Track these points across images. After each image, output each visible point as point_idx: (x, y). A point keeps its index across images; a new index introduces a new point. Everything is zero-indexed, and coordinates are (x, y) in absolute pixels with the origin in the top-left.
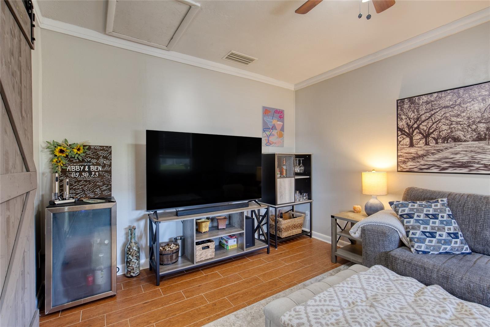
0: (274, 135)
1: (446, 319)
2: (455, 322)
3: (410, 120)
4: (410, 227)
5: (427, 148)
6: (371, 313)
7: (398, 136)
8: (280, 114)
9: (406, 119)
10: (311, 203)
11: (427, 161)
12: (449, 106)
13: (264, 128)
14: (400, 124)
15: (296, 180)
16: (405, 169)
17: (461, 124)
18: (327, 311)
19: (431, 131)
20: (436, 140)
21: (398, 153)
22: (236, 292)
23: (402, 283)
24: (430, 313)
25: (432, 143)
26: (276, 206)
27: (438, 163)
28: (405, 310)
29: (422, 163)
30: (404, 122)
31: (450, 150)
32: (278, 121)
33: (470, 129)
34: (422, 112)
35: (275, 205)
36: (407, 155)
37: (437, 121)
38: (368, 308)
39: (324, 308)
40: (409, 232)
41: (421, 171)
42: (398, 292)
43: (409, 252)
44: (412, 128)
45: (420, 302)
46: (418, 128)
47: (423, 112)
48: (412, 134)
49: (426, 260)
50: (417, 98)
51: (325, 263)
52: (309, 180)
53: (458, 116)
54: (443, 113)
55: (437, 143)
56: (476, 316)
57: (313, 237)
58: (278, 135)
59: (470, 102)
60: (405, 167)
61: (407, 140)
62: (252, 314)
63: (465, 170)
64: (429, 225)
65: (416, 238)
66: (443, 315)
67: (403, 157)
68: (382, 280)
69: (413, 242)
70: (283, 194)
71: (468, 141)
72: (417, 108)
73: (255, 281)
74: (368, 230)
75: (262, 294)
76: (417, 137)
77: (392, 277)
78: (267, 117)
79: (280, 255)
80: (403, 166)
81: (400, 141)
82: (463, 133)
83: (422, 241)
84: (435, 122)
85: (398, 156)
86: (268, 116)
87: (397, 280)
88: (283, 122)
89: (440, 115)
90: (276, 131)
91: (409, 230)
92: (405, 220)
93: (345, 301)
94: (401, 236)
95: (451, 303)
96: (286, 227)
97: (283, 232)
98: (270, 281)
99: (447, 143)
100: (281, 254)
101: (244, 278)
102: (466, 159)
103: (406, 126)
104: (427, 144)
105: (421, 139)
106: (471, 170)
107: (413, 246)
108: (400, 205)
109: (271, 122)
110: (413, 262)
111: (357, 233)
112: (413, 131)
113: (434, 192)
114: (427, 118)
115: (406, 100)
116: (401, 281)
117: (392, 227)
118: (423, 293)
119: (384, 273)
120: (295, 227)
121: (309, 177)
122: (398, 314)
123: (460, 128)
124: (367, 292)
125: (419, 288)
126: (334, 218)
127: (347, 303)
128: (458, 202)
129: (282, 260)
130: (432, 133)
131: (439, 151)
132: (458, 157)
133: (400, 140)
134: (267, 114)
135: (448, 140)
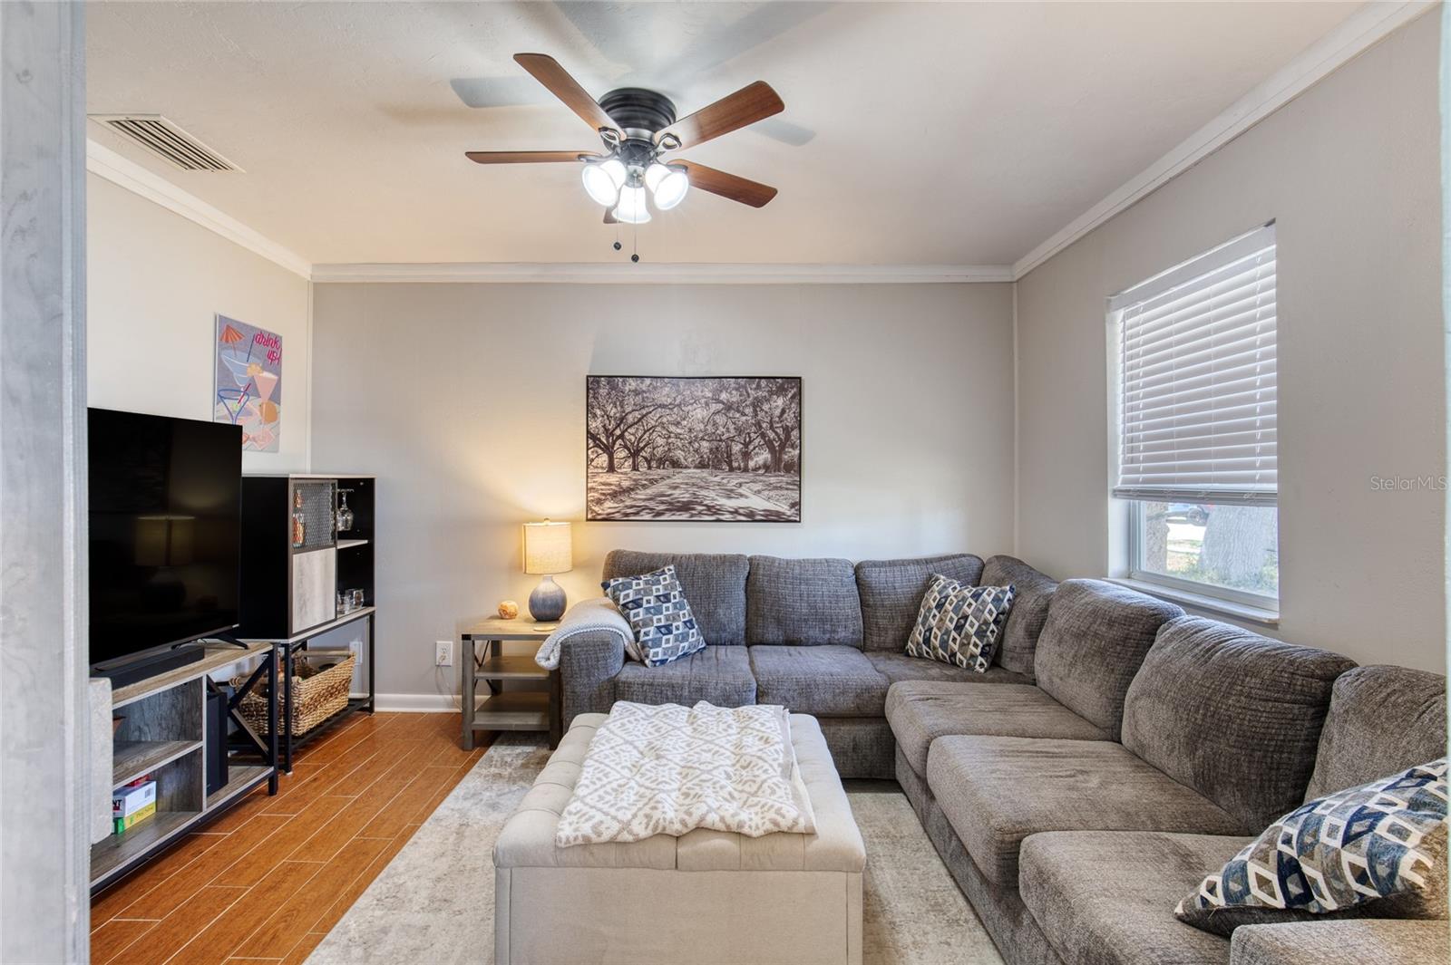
0: (250, 413)
1: (734, 734)
2: (743, 733)
3: (608, 419)
4: (641, 623)
5: (636, 475)
6: (665, 765)
7: (588, 449)
8: (268, 347)
9: (603, 416)
10: (372, 616)
11: (635, 500)
12: (667, 406)
13: (221, 388)
14: (593, 425)
15: (342, 554)
16: (599, 514)
17: (681, 439)
18: (615, 790)
19: (642, 445)
20: (648, 461)
21: (587, 483)
22: (255, 926)
23: (665, 715)
24: (719, 735)
25: (643, 467)
26: (291, 641)
27: (651, 504)
28: (694, 746)
29: (628, 502)
30: (599, 421)
31: (668, 481)
32: (264, 369)
33: (691, 449)
34: (628, 409)
35: (286, 637)
36: (603, 487)
37: (651, 429)
38: (656, 762)
39: (608, 788)
40: (639, 632)
41: (626, 518)
42: (671, 728)
43: (644, 668)
44: (613, 436)
45: (700, 729)
46: (622, 436)
47: (630, 409)
48: (613, 448)
49: (671, 673)
50: (621, 380)
51: (449, 758)
52: (368, 552)
53: (677, 424)
54: (658, 416)
55: (650, 468)
56: (756, 717)
57: (377, 709)
58: (262, 415)
59: (692, 404)
60: (600, 512)
61: (604, 458)
62: (357, 939)
63: (685, 516)
64: (661, 613)
65: (649, 640)
66: (730, 731)
67: (597, 490)
68: (641, 720)
69: (648, 649)
70: (308, 599)
71: (689, 468)
72: (620, 399)
73: (294, 873)
74: (576, 645)
75: (343, 890)
76: (621, 454)
77: (648, 712)
78: (232, 352)
79: (315, 785)
80: (596, 509)
81: (593, 460)
82: (683, 453)
83: (657, 643)
84: (648, 430)
85: (589, 490)
86: (235, 349)
87: (657, 713)
88: (279, 374)
89: (655, 419)
90: (259, 401)
91: (639, 629)
92: (632, 612)
93: (623, 768)
94: (626, 643)
95: (728, 715)
96: (312, 699)
97: (301, 717)
98: (342, 852)
99: (664, 468)
100: (315, 780)
101: (250, 885)
102: (686, 497)
103: (602, 430)
104: (635, 468)
105: (626, 458)
106: (692, 516)
107: (647, 656)
108: (620, 587)
109: (244, 371)
110: (657, 681)
111: (552, 658)
112: (614, 443)
113: (652, 556)
114: (636, 420)
115: (602, 379)
116: (663, 713)
117: (614, 630)
118: (695, 717)
119: (634, 710)
120: (332, 692)
121: (366, 542)
122: (691, 753)
123: (680, 445)
124: (636, 744)
125: (687, 714)
126: (470, 639)
127: (626, 770)
128: (686, 569)
129: (335, 792)
130: (643, 448)
131: (653, 482)
132: (677, 493)
133: (592, 457)
134: (230, 341)
135: (664, 464)
